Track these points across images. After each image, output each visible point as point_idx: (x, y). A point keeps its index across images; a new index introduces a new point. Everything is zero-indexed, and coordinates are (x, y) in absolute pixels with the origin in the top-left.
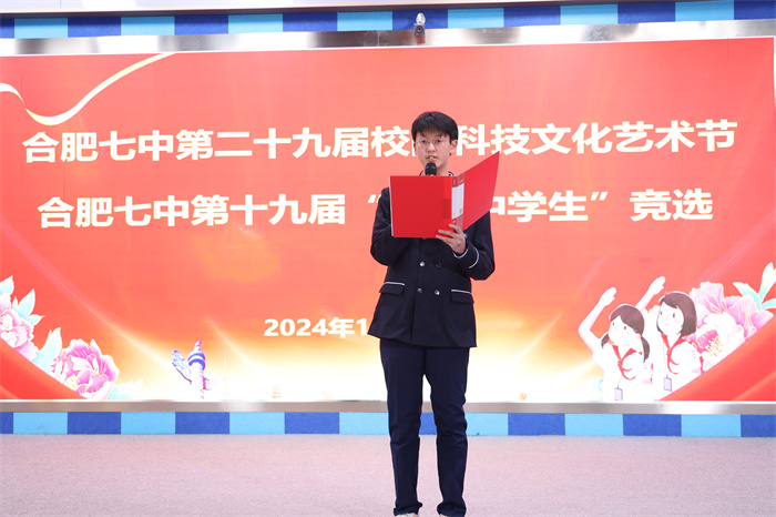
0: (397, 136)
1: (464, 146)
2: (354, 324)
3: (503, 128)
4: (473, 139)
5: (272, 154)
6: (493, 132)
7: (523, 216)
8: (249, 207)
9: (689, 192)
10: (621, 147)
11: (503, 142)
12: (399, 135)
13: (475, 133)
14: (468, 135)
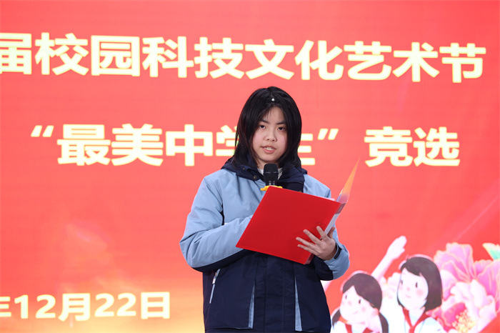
0: (71, 47)
1: (160, 65)
3: (210, 42)
4: (171, 55)
6: (197, 47)
9: (433, 131)
10: (354, 73)
11: (210, 60)
12: (74, 46)
13: (174, 48)
14: (165, 50)
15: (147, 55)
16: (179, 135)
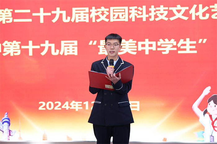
0: (103, 12)
1: (136, 17)
2: (82, 104)
3: (155, 7)
4: (140, 13)
5: (42, 21)
6: (150, 9)
7: (165, 51)
8: (31, 47)
10: (214, 17)
11: (155, 14)
12: (104, 11)
13: (141, 10)
14: (138, 11)
15: (131, 13)
16: (143, 43)
